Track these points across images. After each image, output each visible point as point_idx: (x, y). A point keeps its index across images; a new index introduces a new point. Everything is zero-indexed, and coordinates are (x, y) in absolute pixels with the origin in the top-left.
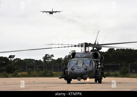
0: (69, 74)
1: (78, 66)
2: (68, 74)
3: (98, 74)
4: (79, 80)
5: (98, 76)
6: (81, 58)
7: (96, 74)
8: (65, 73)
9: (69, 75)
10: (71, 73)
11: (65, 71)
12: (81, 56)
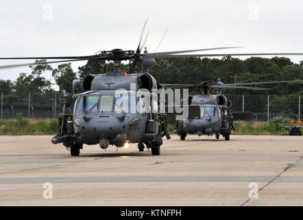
0: (76, 131)
1: (101, 110)
2: (73, 132)
3: (152, 132)
4: (103, 147)
5: (153, 137)
6: (109, 89)
7: (146, 132)
8: (65, 128)
9: (78, 134)
10: (83, 128)
11: (65, 122)
12: (109, 84)
